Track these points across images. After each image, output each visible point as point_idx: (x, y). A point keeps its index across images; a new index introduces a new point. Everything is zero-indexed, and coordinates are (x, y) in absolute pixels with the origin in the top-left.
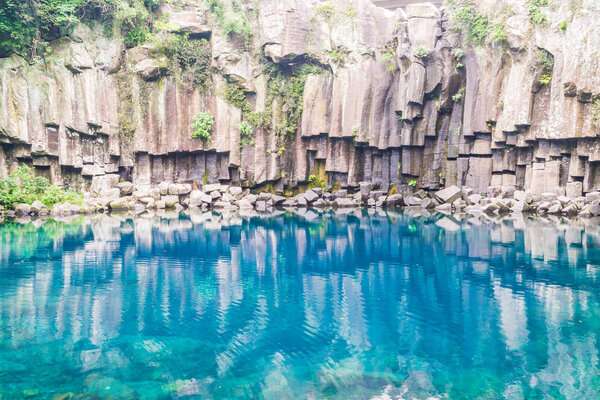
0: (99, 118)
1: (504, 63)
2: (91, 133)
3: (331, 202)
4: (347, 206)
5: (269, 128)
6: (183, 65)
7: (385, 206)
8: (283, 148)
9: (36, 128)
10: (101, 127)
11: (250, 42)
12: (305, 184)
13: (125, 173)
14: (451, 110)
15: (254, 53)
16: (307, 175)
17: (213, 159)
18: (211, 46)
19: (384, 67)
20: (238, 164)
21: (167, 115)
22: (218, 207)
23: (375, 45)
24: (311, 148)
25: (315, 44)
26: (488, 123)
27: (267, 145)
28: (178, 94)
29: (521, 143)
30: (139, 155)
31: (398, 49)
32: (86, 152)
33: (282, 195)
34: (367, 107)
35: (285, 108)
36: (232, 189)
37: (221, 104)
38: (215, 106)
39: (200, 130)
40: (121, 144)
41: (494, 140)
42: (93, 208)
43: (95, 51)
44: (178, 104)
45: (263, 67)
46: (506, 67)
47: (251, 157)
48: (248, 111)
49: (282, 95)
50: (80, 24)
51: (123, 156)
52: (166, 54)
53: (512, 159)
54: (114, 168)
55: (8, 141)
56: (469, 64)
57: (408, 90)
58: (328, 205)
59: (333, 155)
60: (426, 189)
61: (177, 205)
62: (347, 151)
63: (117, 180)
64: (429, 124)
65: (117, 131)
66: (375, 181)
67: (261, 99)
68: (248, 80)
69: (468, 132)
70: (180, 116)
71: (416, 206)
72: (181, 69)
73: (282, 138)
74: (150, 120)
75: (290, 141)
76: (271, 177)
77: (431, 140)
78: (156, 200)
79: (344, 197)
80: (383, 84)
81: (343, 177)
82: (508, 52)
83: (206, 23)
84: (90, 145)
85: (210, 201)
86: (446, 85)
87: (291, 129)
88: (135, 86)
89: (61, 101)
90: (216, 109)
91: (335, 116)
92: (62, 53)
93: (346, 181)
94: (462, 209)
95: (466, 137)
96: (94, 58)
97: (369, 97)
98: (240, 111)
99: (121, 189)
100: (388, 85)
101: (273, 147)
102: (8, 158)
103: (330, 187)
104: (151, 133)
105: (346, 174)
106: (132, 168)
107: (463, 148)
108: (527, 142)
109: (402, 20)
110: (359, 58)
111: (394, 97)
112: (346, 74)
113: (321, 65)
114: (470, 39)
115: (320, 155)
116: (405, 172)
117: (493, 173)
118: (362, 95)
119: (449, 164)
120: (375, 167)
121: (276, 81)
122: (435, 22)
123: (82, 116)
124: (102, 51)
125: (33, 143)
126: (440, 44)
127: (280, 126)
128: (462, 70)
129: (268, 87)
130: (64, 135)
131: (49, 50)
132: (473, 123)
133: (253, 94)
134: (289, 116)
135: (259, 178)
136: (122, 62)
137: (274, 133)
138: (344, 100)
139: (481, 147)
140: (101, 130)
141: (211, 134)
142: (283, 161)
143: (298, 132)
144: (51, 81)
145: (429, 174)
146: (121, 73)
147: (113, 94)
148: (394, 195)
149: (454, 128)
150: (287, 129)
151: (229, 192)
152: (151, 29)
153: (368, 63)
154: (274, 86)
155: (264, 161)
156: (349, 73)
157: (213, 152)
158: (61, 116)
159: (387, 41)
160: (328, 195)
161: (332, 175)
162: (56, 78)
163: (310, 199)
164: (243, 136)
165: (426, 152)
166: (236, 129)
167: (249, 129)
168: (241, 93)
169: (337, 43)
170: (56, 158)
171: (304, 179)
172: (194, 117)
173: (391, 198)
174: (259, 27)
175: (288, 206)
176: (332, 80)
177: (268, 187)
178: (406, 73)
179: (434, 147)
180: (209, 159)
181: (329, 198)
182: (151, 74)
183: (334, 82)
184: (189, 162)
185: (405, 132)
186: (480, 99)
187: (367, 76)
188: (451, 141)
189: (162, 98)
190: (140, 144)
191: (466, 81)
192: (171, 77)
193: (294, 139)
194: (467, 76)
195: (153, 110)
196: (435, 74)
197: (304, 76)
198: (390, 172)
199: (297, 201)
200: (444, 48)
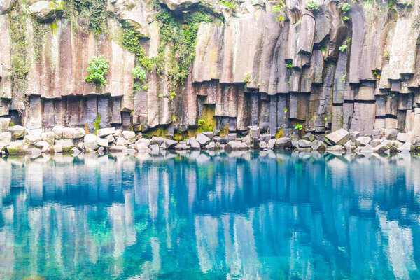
1: (390, 17)
3: (223, 146)
4: (240, 149)
5: (161, 74)
6: (78, 8)
7: (276, 148)
8: (174, 93)
12: (194, 128)
13: (16, 116)
14: (337, 59)
16: (197, 119)
17: (105, 103)
19: (274, 18)
20: (131, 108)
21: (61, 58)
24: (202, 93)
26: (373, 71)
27: (159, 89)
28: (73, 38)
29: (405, 90)
30: (32, 97)
31: (288, 2)
33: (172, 138)
34: (258, 55)
35: (177, 55)
36: (125, 132)
37: (116, 49)
38: (110, 50)
39: (95, 74)
40: (13, 86)
41: (379, 87)
44: (73, 47)
45: (157, 13)
46: (391, 22)
47: (143, 101)
48: (142, 56)
49: (174, 42)
51: (15, 100)
53: (394, 104)
54: (4, 111)
56: (355, 17)
57: (300, 39)
58: (220, 148)
59: (222, 100)
60: (313, 132)
62: (236, 96)
63: (8, 124)
64: (316, 69)
65: (10, 74)
66: (262, 125)
67: (154, 45)
68: (144, 24)
69: (354, 79)
70: (74, 59)
71: (307, 149)
72: (77, 13)
73: (175, 83)
74: (44, 62)
75: (180, 86)
76: (164, 121)
77: (317, 86)
78: (50, 144)
79: (234, 140)
80: (273, 32)
81: (231, 121)
82: (395, 8)
85: (106, 145)
86: (334, 36)
87: (183, 75)
88: (29, 27)
90: (111, 54)
91: (226, 63)
93: (235, 125)
94: (353, 150)
95: (351, 84)
97: (260, 46)
98: (133, 55)
99: (12, 132)
100: (277, 34)
101: (165, 92)
103: (219, 131)
104: (44, 75)
105: (235, 118)
106: (23, 111)
107: (349, 95)
108: (410, 89)
110: (251, 8)
111: (283, 46)
112: (238, 24)
113: (214, 14)
115: (210, 100)
116: (291, 116)
117: (377, 117)
118: (254, 44)
119: (335, 109)
120: (263, 112)
121: (170, 27)
127: (172, 71)
128: (349, 22)
129: (162, 33)
132: (360, 72)
133: (147, 39)
134: (180, 62)
135: (151, 123)
136: (15, 3)
137: (166, 79)
138: (236, 48)
139: (366, 93)
141: (106, 79)
142: (174, 106)
143: (190, 77)
145: (315, 117)
146: (14, 14)
148: (281, 139)
149: (340, 76)
150: (179, 74)
151: (123, 136)
153: (259, 13)
154: (168, 33)
155: (156, 105)
156: (241, 23)
157: (107, 97)
160: (218, 138)
161: (219, 119)
163: (202, 143)
164: (137, 80)
165: (312, 98)
166: (129, 73)
167: (143, 75)
168: (136, 38)
171: (194, 123)
172: (89, 61)
173: (280, 141)
175: (182, 149)
176: (224, 28)
177: (159, 130)
178: (297, 24)
179: (319, 93)
180: (100, 103)
181: (219, 141)
182: (46, 15)
183: (226, 31)
184: (81, 106)
185: (293, 79)
186: (366, 50)
187: (258, 26)
188: (336, 88)
189: (55, 41)
190: (33, 87)
191: (351, 33)
192: (66, 20)
193: (185, 85)
194: (353, 29)
195: (46, 53)
196: (325, 27)
197: (197, 24)
198: (277, 116)
199: (190, 144)
200: (332, 2)
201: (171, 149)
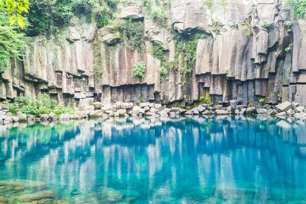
0: (83, 67)
2: (79, 75)
3: (213, 112)
4: (223, 114)
5: (177, 70)
6: (128, 36)
7: (245, 114)
8: (185, 82)
9: (50, 73)
10: (84, 72)
11: (166, 22)
12: (197, 102)
13: (97, 97)
14: (285, 57)
15: (168, 28)
16: (199, 96)
17: (145, 89)
18: (144, 25)
19: (243, 33)
20: (159, 91)
21: (120, 64)
22: (148, 115)
23: (238, 20)
24: (201, 81)
25: (203, 22)
27: (176, 80)
28: (126, 53)
30: (104, 87)
31: (252, 23)
32: (76, 85)
33: (185, 108)
34: (234, 57)
35: (186, 59)
36: (156, 105)
37: (149, 57)
38: (146, 58)
39: (138, 72)
40: (95, 81)
42: (80, 116)
43: (82, 30)
44: (126, 58)
45: (173, 36)
47: (166, 87)
48: (165, 61)
49: (184, 51)
50: (74, 16)
51: (96, 88)
52: (119, 31)
54: (91, 94)
55: (36, 81)
56: (295, 30)
57: (258, 46)
58: (212, 114)
59: (214, 85)
60: (270, 104)
61: (126, 114)
62: (222, 83)
63: (93, 101)
64: (271, 65)
65: (93, 74)
66: (239, 99)
67: (172, 54)
68: (165, 43)
69: (295, 69)
70: (127, 65)
71: (264, 114)
72: (127, 39)
73: (184, 75)
74: (111, 67)
75: (189, 77)
76: (178, 98)
77: (272, 75)
78: (114, 111)
79: (220, 109)
80: (243, 43)
81: (220, 98)
83: (141, 12)
84: (79, 82)
85: (144, 112)
86: (281, 42)
87: (189, 71)
88: (103, 49)
89: (64, 58)
90: (147, 60)
91: (215, 62)
92: (64, 32)
93: (222, 100)
94: (292, 115)
95: (294, 72)
96: (81, 34)
97: (235, 51)
98: (160, 61)
99: (95, 105)
100: (246, 43)
101: (179, 81)
102: (36, 90)
103: (212, 103)
104: (111, 74)
105: (222, 96)
106: (101, 94)
107: (292, 79)
109: (254, 6)
110: (228, 28)
111: (250, 50)
112: (221, 38)
113: (206, 34)
114: (295, 15)
115: (206, 85)
116: (257, 94)
118: (231, 50)
119: (284, 89)
120: (239, 91)
121: (180, 43)
122: (274, 6)
123: (75, 66)
124: (86, 30)
125: (49, 81)
126: (277, 18)
127: (183, 69)
128: (291, 33)
129: (176, 47)
130: (65, 77)
131: (58, 31)
132: (298, 64)
133: (168, 51)
134: (188, 63)
135: (171, 99)
136: (95, 36)
137: (180, 73)
138: (220, 53)
139: (304, 78)
140: (84, 74)
141: (144, 74)
142: (185, 89)
143: (193, 72)
144: (59, 48)
145: (272, 94)
146: (95, 42)
147: (91, 53)
148: (251, 108)
149: (287, 68)
150: (187, 70)
151: (154, 107)
152: (111, 17)
153: (234, 31)
154: (179, 47)
155: (174, 89)
156: (223, 38)
157: (145, 84)
158: (64, 67)
159: (245, 18)
160: (211, 108)
161: (214, 96)
162: (61, 46)
163: (201, 111)
164: (162, 75)
165: (270, 82)
166: (157, 71)
167: (165, 71)
168: (161, 51)
169: (216, 21)
170: (60, 89)
171: (197, 99)
172: (135, 65)
173: (249, 109)
174: (171, 14)
175: (188, 114)
176: (213, 42)
177: (176, 104)
178: (257, 36)
179: (274, 78)
180: (143, 89)
181: (212, 109)
182: (111, 42)
183: (214, 43)
184: (132, 90)
185: (256, 70)
186: (302, 50)
187: (233, 39)
188: (285, 75)
189: (117, 55)
190: (105, 81)
191: (293, 39)
192: (122, 43)
193: (191, 76)
194: (294, 37)
195: (112, 62)
196: (274, 36)
197: (197, 40)
198: (248, 94)
199: (193, 112)
200: (280, 21)
201: (182, 114)
